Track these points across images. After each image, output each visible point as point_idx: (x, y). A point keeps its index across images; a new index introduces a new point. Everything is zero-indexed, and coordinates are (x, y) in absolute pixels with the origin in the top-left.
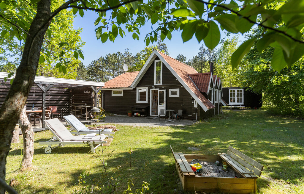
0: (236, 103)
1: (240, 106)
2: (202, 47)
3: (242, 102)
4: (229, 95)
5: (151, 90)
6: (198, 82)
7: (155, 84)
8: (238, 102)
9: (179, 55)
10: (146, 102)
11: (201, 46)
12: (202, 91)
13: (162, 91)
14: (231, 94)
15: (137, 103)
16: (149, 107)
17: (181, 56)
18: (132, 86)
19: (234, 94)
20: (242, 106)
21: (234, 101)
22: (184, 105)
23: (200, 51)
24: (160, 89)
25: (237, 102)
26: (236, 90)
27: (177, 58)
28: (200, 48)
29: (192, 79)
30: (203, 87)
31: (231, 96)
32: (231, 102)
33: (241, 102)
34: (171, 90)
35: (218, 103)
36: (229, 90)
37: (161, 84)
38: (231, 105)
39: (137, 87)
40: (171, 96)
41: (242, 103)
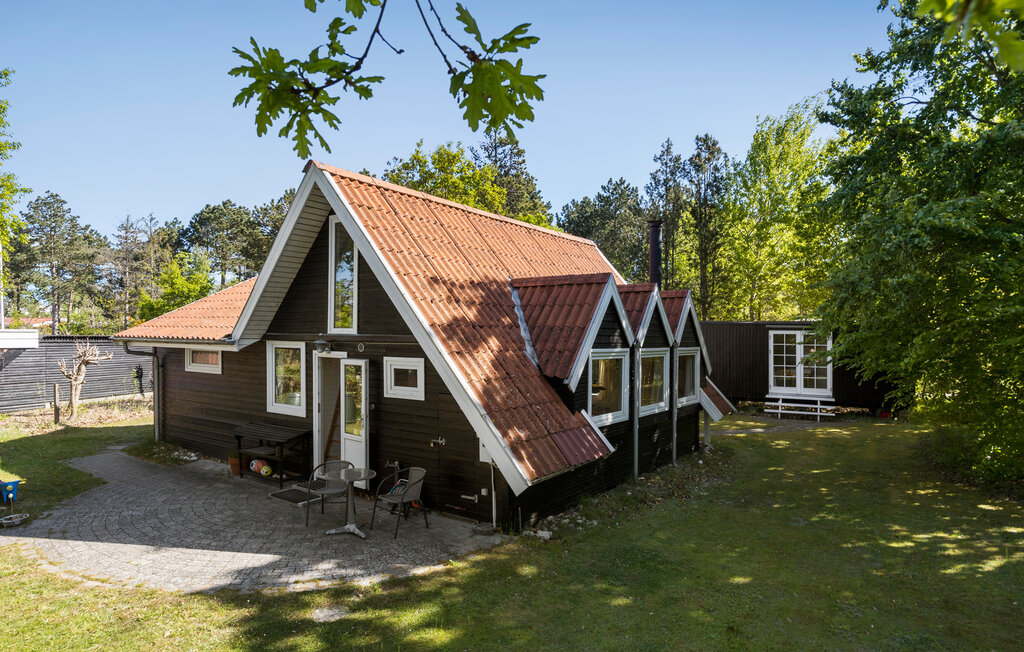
0: (800, 391)
1: (815, 402)
2: (668, 148)
3: (826, 387)
4: (771, 356)
5: (317, 354)
6: (540, 321)
7: (332, 330)
8: (808, 384)
9: (610, 181)
10: (301, 412)
11: (663, 146)
12: (549, 372)
13: (355, 366)
14: (777, 350)
15: (268, 410)
16: (310, 434)
17: (618, 185)
18: (237, 335)
19: (792, 350)
20: (823, 403)
21: (792, 383)
22: (442, 442)
23: (658, 165)
24: (349, 357)
25: (805, 386)
26: (800, 336)
27: (602, 193)
28: (658, 154)
29: (525, 302)
30: (559, 347)
31: (777, 360)
32: (779, 383)
33: (822, 385)
34: (391, 363)
35: (671, 411)
36: (772, 333)
37: (353, 331)
38: (777, 400)
39: (266, 337)
40: (391, 391)
41: (826, 393)
